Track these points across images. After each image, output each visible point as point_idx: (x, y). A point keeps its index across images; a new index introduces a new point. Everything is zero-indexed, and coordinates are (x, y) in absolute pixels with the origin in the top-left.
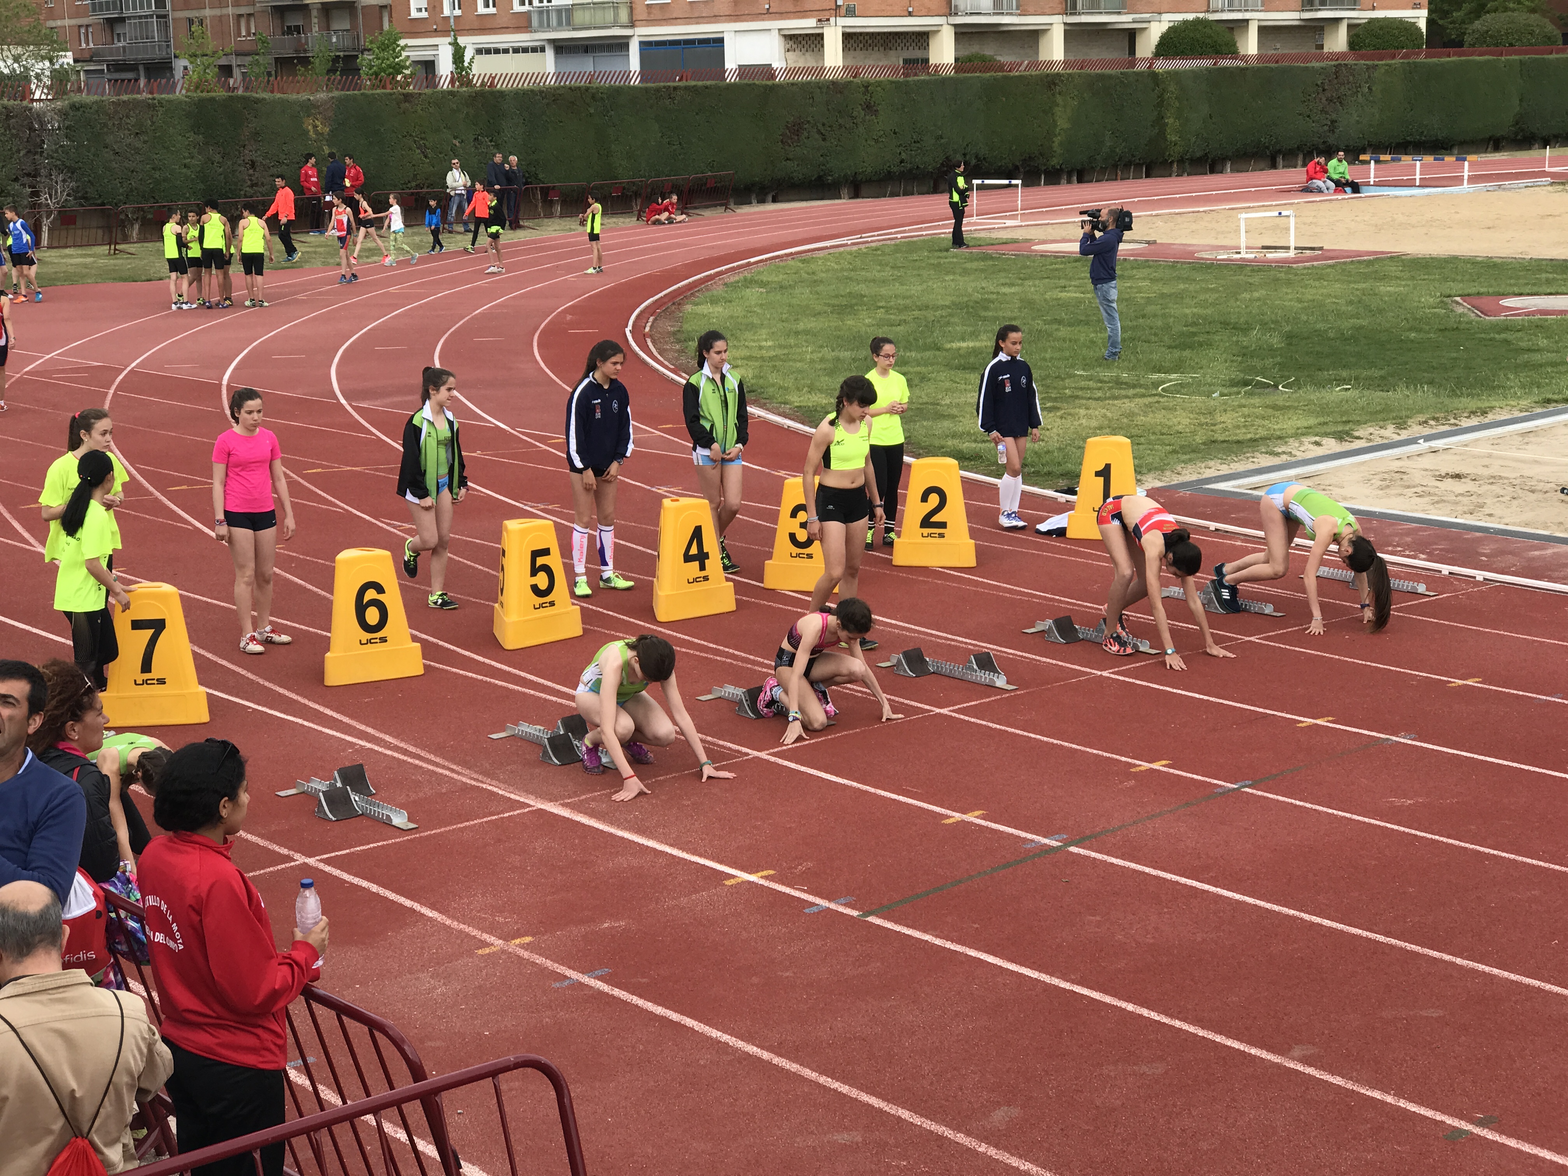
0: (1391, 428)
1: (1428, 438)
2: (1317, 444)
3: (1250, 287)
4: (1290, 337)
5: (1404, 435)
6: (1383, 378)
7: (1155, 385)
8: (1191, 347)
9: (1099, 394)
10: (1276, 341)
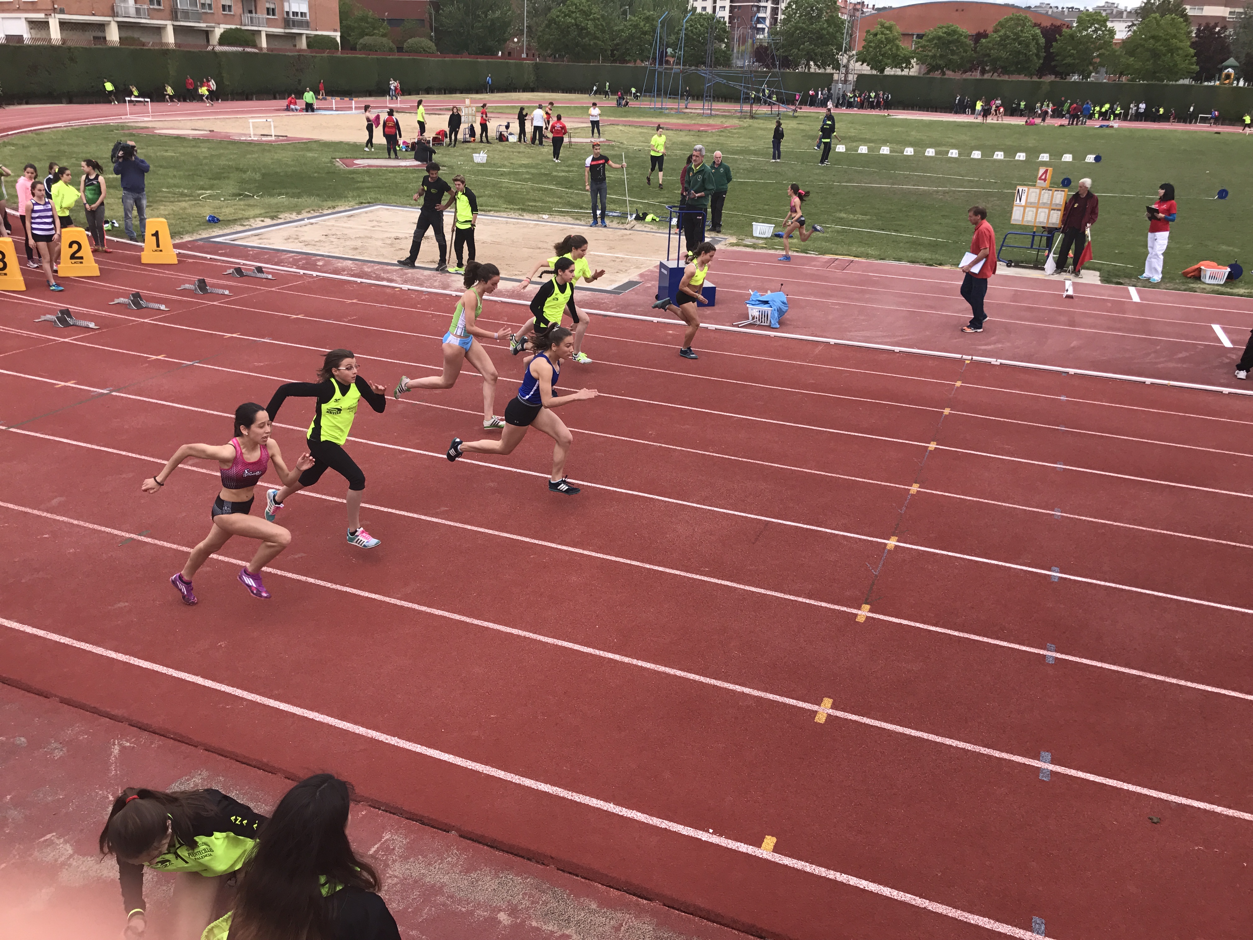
0: (294, 214)
1: (309, 218)
2: (263, 221)
3: (252, 152)
4: (264, 175)
5: (300, 217)
6: (299, 193)
7: (199, 195)
8: (220, 179)
9: (172, 199)
10: (258, 176)
